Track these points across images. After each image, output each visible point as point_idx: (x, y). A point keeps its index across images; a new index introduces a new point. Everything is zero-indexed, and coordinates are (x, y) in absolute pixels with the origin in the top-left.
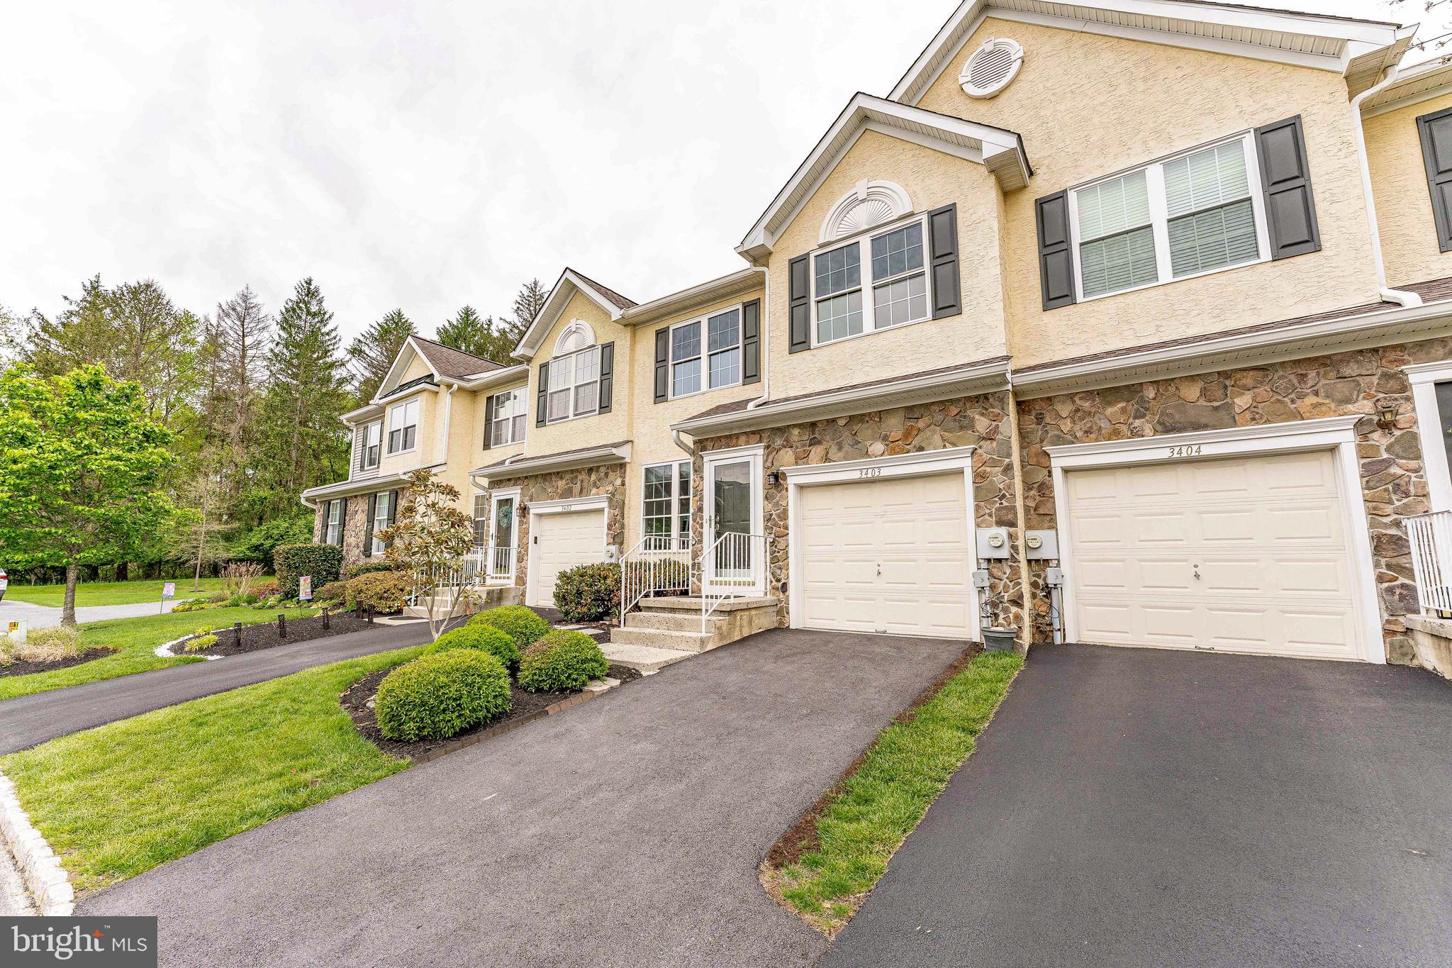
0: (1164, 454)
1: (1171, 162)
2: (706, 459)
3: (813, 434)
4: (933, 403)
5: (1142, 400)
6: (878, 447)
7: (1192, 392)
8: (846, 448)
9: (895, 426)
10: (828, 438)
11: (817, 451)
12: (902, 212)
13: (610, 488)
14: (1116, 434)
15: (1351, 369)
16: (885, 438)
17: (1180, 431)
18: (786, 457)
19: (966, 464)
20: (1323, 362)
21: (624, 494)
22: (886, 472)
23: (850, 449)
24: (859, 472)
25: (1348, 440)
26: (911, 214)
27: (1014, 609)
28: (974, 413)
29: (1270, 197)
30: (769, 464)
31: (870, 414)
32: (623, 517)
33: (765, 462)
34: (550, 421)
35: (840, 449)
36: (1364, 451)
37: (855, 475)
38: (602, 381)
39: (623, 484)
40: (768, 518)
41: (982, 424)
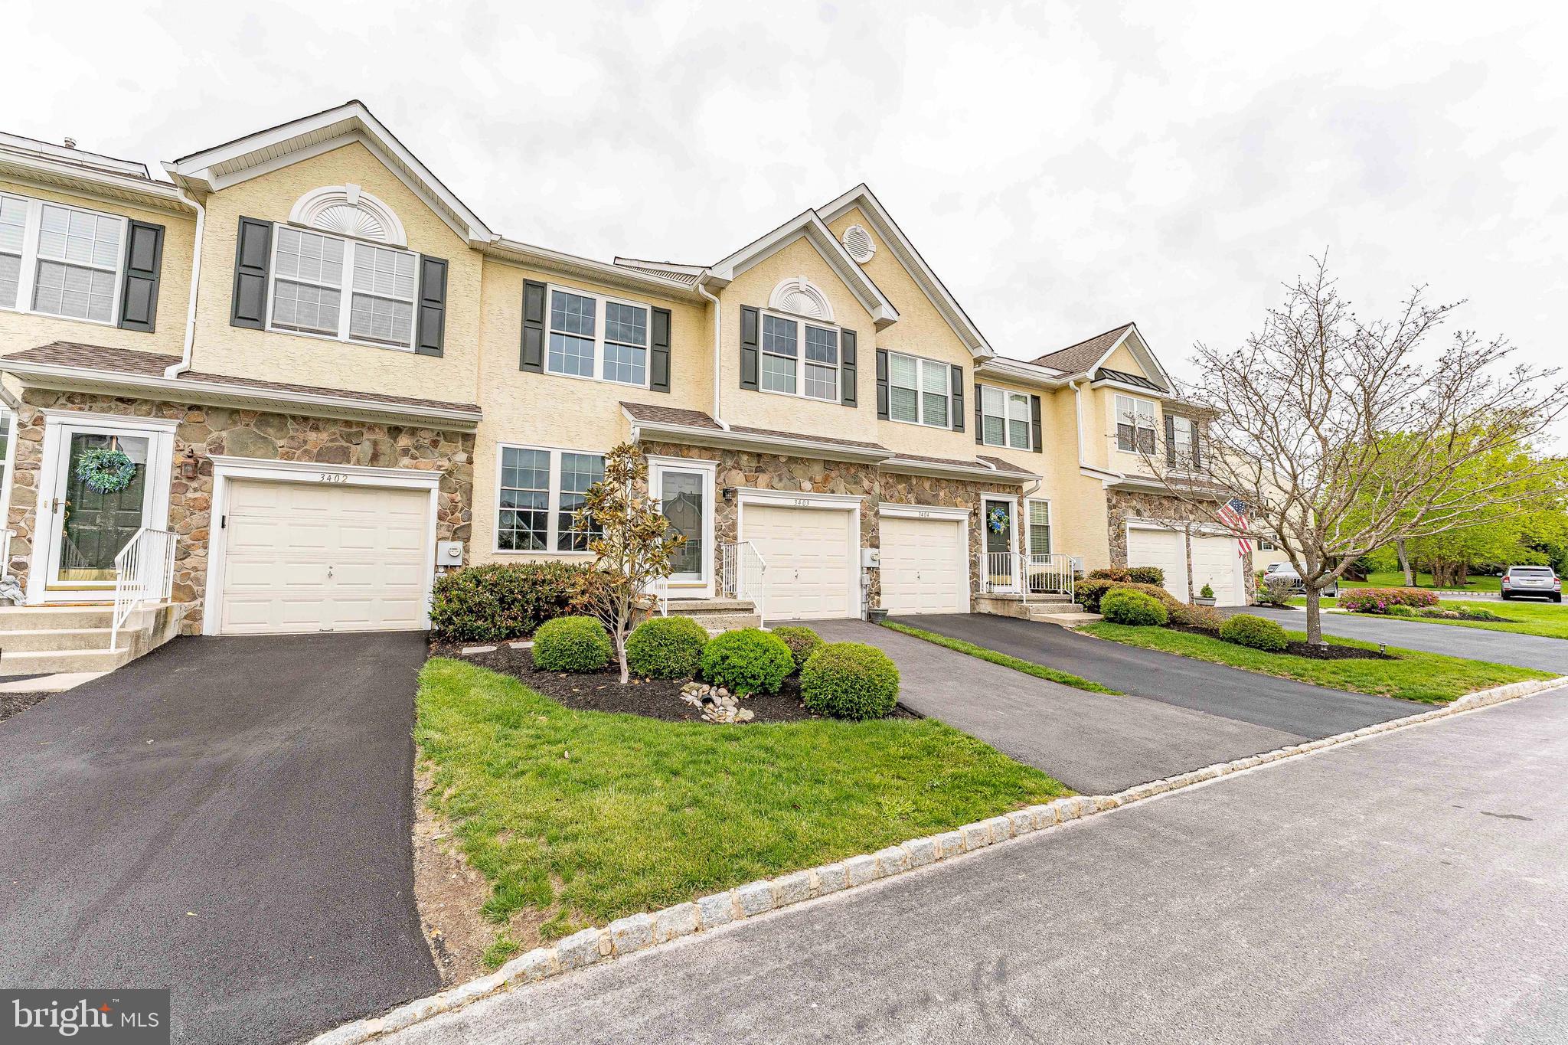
0: (916, 515)
1: (927, 362)
2: (651, 462)
3: (759, 463)
4: (840, 462)
5: (911, 485)
6: (807, 485)
7: (927, 485)
8: (785, 480)
9: (817, 471)
10: (771, 469)
11: (763, 479)
12: (828, 319)
13: (446, 464)
14: (900, 501)
15: (969, 489)
16: (811, 479)
17: (923, 504)
18: (737, 478)
19: (857, 506)
20: (964, 483)
21: (471, 475)
22: (812, 504)
23: (788, 483)
24: (794, 501)
25: (966, 518)
26: (832, 323)
27: (876, 597)
28: (861, 475)
29: (954, 400)
30: (720, 480)
31: (802, 459)
32: (470, 505)
33: (717, 477)
34: (274, 325)
35: (781, 480)
36: (970, 523)
37: (791, 503)
38: (422, 308)
39: (470, 461)
40: (718, 529)
41: (866, 484)
